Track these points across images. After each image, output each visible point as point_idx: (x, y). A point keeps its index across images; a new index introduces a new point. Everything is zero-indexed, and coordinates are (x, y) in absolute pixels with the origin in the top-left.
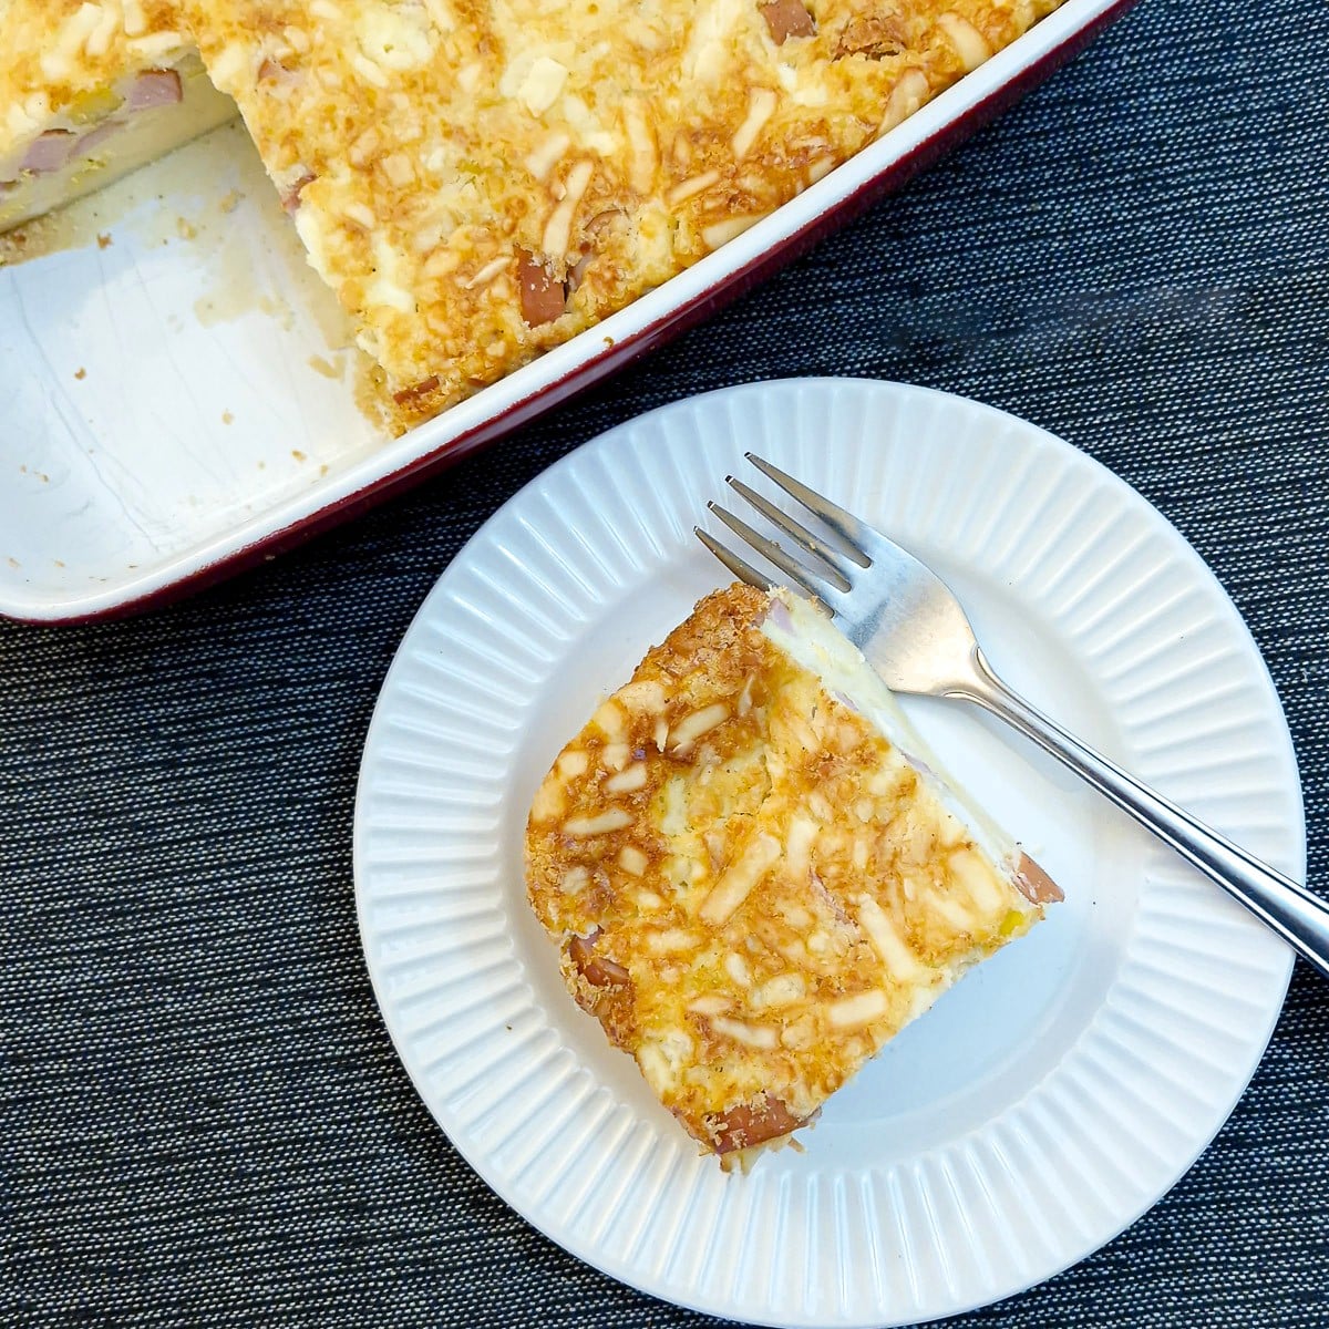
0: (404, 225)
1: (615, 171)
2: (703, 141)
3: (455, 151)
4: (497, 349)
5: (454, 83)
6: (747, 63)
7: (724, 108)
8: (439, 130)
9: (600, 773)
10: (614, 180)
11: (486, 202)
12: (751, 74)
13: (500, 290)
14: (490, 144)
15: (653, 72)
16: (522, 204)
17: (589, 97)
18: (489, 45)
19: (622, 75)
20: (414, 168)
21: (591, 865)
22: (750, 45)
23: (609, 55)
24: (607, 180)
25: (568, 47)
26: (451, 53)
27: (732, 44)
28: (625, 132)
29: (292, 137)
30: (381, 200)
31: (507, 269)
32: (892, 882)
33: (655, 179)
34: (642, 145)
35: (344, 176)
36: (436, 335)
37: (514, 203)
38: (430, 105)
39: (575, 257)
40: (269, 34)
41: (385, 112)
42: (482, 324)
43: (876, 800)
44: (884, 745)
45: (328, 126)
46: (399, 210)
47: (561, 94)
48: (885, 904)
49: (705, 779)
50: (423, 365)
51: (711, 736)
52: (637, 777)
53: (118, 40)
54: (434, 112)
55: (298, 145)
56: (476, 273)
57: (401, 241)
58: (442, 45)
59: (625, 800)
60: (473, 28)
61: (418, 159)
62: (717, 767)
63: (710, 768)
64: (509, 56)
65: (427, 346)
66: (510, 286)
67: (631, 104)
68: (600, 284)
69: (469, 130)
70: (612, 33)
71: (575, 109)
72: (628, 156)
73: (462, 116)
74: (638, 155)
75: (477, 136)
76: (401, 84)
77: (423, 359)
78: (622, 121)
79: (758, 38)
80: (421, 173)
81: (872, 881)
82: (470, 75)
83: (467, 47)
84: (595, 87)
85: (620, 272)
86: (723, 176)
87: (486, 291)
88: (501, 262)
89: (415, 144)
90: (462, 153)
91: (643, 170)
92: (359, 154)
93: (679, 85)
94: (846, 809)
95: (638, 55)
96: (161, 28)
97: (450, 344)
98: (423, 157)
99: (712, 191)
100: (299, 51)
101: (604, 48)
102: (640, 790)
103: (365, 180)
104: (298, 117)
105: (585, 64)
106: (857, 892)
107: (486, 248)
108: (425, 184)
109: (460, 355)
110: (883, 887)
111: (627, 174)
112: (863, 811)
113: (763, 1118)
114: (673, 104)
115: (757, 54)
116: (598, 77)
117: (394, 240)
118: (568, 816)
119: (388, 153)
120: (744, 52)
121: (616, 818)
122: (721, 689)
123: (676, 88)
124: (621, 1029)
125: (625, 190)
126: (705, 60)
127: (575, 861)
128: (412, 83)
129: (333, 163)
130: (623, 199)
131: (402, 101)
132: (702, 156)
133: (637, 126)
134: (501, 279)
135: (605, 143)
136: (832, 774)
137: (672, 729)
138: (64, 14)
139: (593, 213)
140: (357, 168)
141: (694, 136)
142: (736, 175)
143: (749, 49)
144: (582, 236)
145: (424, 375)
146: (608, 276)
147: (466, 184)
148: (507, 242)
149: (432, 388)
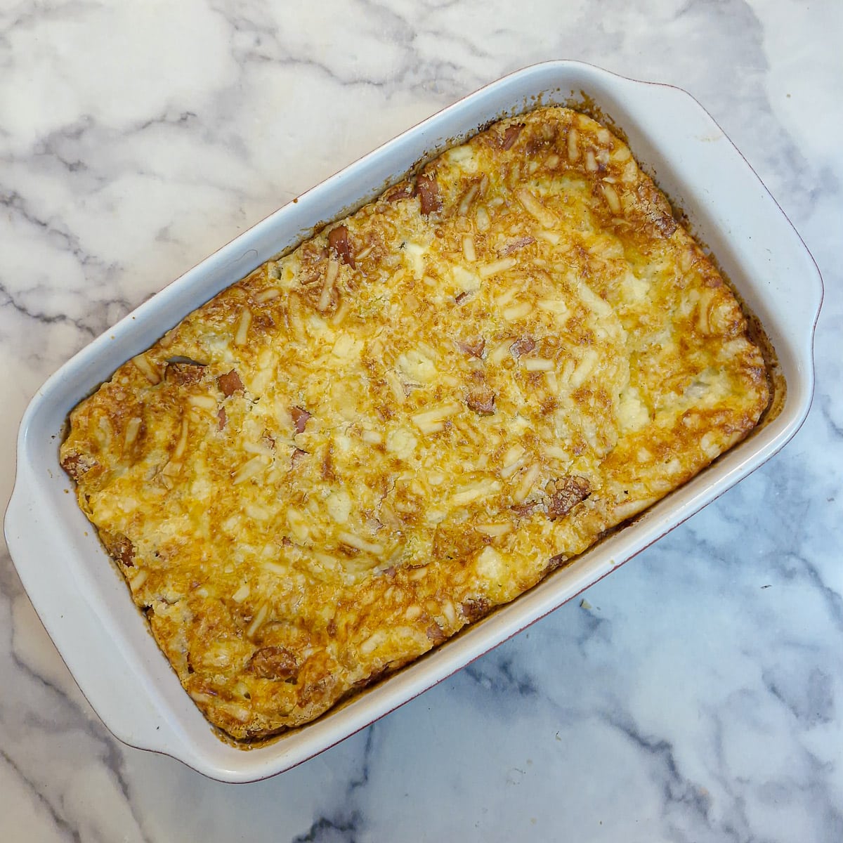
0: (408, 279)
3: (384, 313)
4: (360, 216)
9: (597, 148)
11: (370, 290)
13: (359, 242)
16: (351, 286)
20: (405, 304)
21: (553, 140)
27: (255, 368)
30: (421, 289)
31: (356, 254)
32: (524, 274)
35: (437, 300)
36: (389, 223)
37: (355, 287)
38: (397, 334)
39: (325, 260)
40: (479, 369)
43: (563, 273)
44: (587, 282)
47: (335, 343)
48: (514, 269)
49: (584, 200)
50: (395, 209)
52: (591, 166)
54: (396, 331)
56: (371, 252)
57: (410, 272)
58: (393, 364)
59: (582, 160)
61: (403, 309)
62: (589, 207)
63: (589, 203)
64: (358, 358)
65: (393, 218)
66: (353, 244)
68: (313, 248)
69: (378, 323)
71: (329, 337)
72: (303, 313)
73: (381, 329)
74: (298, 314)
75: (375, 322)
77: (395, 212)
80: (401, 302)
81: (526, 265)
85: (302, 254)
87: (365, 243)
88: (359, 257)
89: (405, 314)
98: (401, 309)
100: (464, 360)
101: (315, 364)
102: (586, 167)
105: (324, 356)
106: (522, 258)
108: (399, 297)
110: (522, 269)
112: (559, 267)
114: (282, 339)
115: (243, 365)
117: (413, 273)
119: (417, 311)
121: (574, 154)
122: (627, 210)
127: (557, 133)
129: (443, 305)
130: (303, 290)
133: (299, 329)
134: (358, 249)
135: (314, 322)
137: (612, 185)
139: (317, 281)
140: (432, 303)
145: (394, 203)
146: (308, 251)
147: (380, 299)
148: (359, 269)
149: (390, 197)
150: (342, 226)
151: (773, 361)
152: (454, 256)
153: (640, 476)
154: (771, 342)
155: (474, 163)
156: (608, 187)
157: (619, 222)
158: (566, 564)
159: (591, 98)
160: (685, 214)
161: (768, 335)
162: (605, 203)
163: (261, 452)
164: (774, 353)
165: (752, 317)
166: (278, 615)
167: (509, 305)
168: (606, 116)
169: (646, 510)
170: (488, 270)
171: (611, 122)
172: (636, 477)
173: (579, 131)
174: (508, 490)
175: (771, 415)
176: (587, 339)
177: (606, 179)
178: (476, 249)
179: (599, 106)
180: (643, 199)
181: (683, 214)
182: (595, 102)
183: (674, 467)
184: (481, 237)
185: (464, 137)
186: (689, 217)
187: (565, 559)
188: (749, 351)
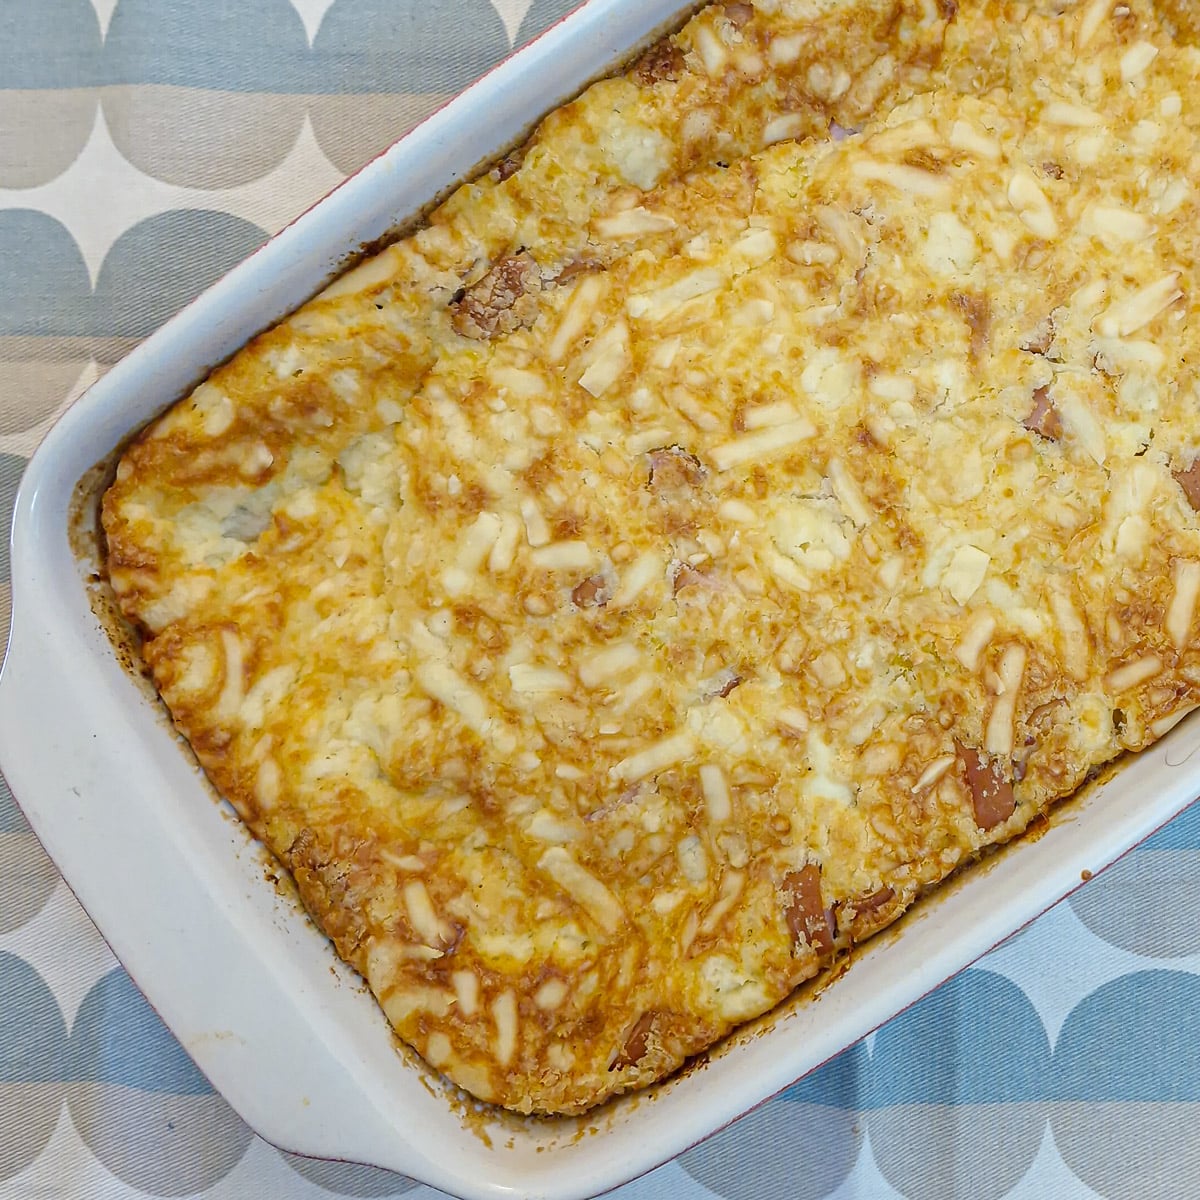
0: (838, 724)
1: (1047, 655)
2: (1135, 620)
3: (885, 647)
4: (951, 856)
5: (876, 580)
6: (1169, 533)
7: (1151, 580)
8: (866, 626)
10: (1049, 668)
11: (920, 694)
12: (1175, 544)
13: (948, 795)
14: (918, 637)
15: (1075, 550)
16: (959, 699)
17: (1012, 579)
18: (908, 541)
19: (1044, 555)
20: (843, 666)
22: (1168, 513)
23: (1029, 536)
24: (1043, 668)
25: (987, 535)
26: (872, 549)
27: (1151, 517)
28: (1051, 610)
29: (716, 647)
30: (812, 701)
31: (953, 768)
33: (1090, 664)
34: (1071, 625)
35: (775, 682)
36: (886, 841)
37: (950, 697)
38: (854, 604)
39: (1020, 753)
40: (681, 540)
41: (809, 615)
42: (935, 831)
45: (753, 633)
46: (831, 710)
47: (985, 579)
50: (876, 873)
53: (523, 550)
54: (858, 609)
55: (725, 654)
56: (921, 775)
57: (836, 740)
58: (860, 539)
59: (487, 994)
60: (892, 524)
61: (847, 657)
64: (931, 548)
65: (878, 852)
66: (959, 789)
67: (1055, 581)
68: (1048, 778)
69: (896, 624)
70: (1030, 514)
71: (999, 591)
72: (1058, 637)
73: (887, 612)
74: (1068, 636)
75: (903, 627)
76: (822, 583)
77: (874, 866)
78: (1047, 599)
79: (1177, 508)
80: (852, 671)
82: (891, 570)
83: (887, 540)
84: (1017, 570)
85: (1069, 766)
86: (1165, 665)
87: (934, 794)
88: (946, 762)
89: (843, 645)
90: (891, 649)
91: (1076, 653)
92: (787, 660)
93: (1101, 562)
95: (1057, 533)
96: (565, 538)
97: (903, 851)
98: (852, 656)
99: (1158, 682)
100: (714, 555)
101: (1024, 531)
103: (796, 684)
104: (722, 625)
105: (1005, 548)
107: (925, 742)
108: (856, 682)
109: (914, 862)
111: (1059, 657)
114: (1097, 581)
115: (1177, 524)
116: (1019, 559)
117: (828, 739)
119: (816, 654)
120: (1164, 522)
123: (1099, 565)
125: (1061, 676)
126: (1127, 533)
128: (835, 582)
129: (762, 670)
130: (1062, 688)
131: (826, 602)
132: (1138, 639)
133: (1063, 605)
134: (948, 781)
135: (1032, 622)
138: (460, 526)
139: (1033, 706)
140: (785, 673)
141: (1123, 614)
142: (1179, 665)
143: (1168, 518)
144: (1027, 732)
145: (878, 886)
146: (1057, 771)
147: (897, 677)
148: (947, 737)
149: (888, 899)
150: (987, 830)
151: (98, 587)
152: (745, 776)
153: (352, 341)
154: (99, 623)
155: (714, 979)
156: (431, 938)
157: (409, 863)
158: (491, 165)
159: (470, 1131)
160: (272, 883)
161: (105, 637)
162: (438, 902)
163: (1119, 343)
164: (93, 601)
165: (137, 672)
166: (1060, 24)
167: (628, 676)
168: (438, 1093)
169: (336, 277)
170: (674, 749)
171: (429, 1079)
172: (359, 337)
173: (491, 1058)
174: (614, 303)
175: (99, 477)
176: (466, 615)
177: (437, 954)
178: (701, 795)
179: (454, 1113)
180: (358, 909)
181: (276, 883)
182: (462, 1123)
183: (286, 362)
184: (695, 821)
185: (739, 1041)
186: (262, 875)
187: (496, 173)
188: (142, 600)
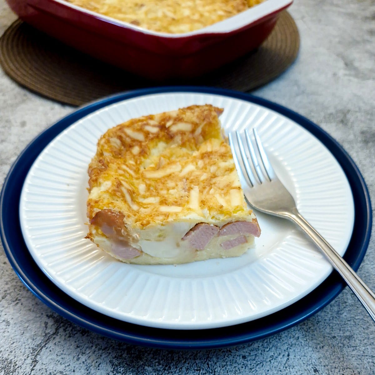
9: (145, 122)
21: (123, 143)
32: (208, 188)
43: (219, 168)
44: (231, 157)
48: (201, 192)
49: (173, 146)
51: (183, 133)
52: (155, 130)
59: (147, 134)
62: (179, 146)
63: (176, 145)
81: (202, 184)
94: (208, 167)
102: (153, 134)
106: (195, 185)
110: (204, 188)
112: (213, 169)
113: (114, 214)
118: (128, 126)
121: (140, 137)
122: (195, 119)
124: (94, 178)
127: (120, 138)
136: (211, 157)
137: (174, 124)
157: (199, 129)
